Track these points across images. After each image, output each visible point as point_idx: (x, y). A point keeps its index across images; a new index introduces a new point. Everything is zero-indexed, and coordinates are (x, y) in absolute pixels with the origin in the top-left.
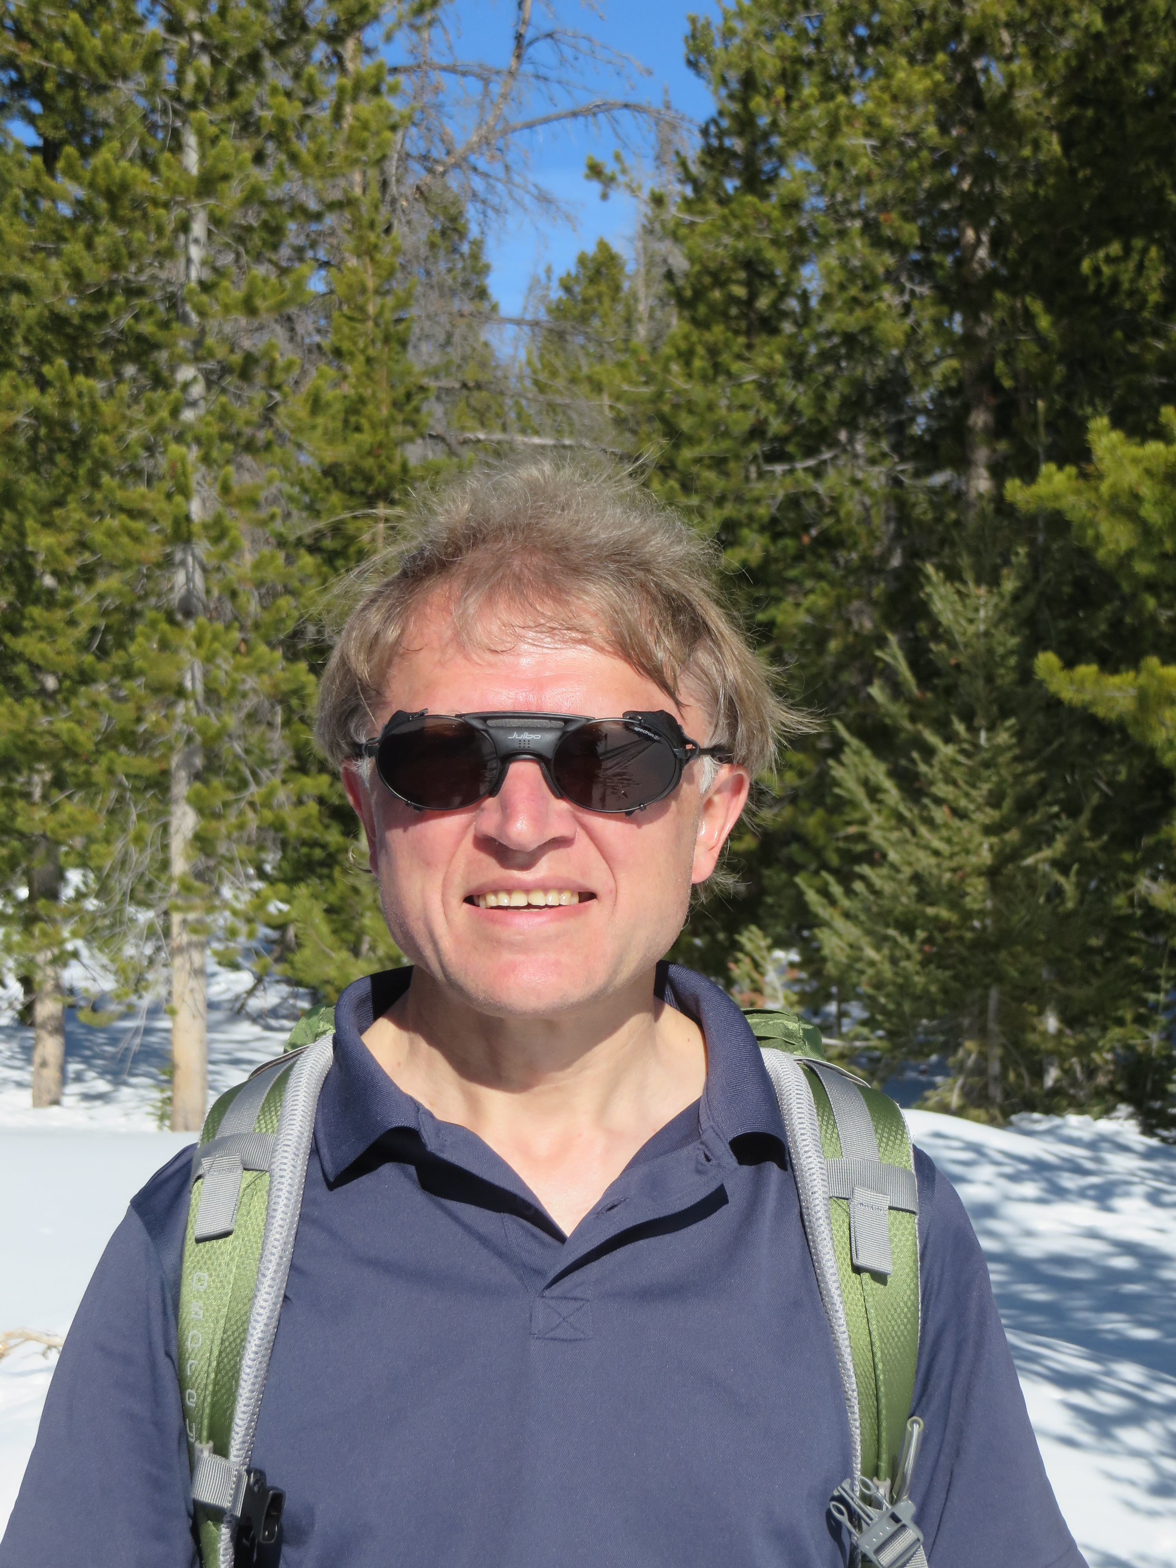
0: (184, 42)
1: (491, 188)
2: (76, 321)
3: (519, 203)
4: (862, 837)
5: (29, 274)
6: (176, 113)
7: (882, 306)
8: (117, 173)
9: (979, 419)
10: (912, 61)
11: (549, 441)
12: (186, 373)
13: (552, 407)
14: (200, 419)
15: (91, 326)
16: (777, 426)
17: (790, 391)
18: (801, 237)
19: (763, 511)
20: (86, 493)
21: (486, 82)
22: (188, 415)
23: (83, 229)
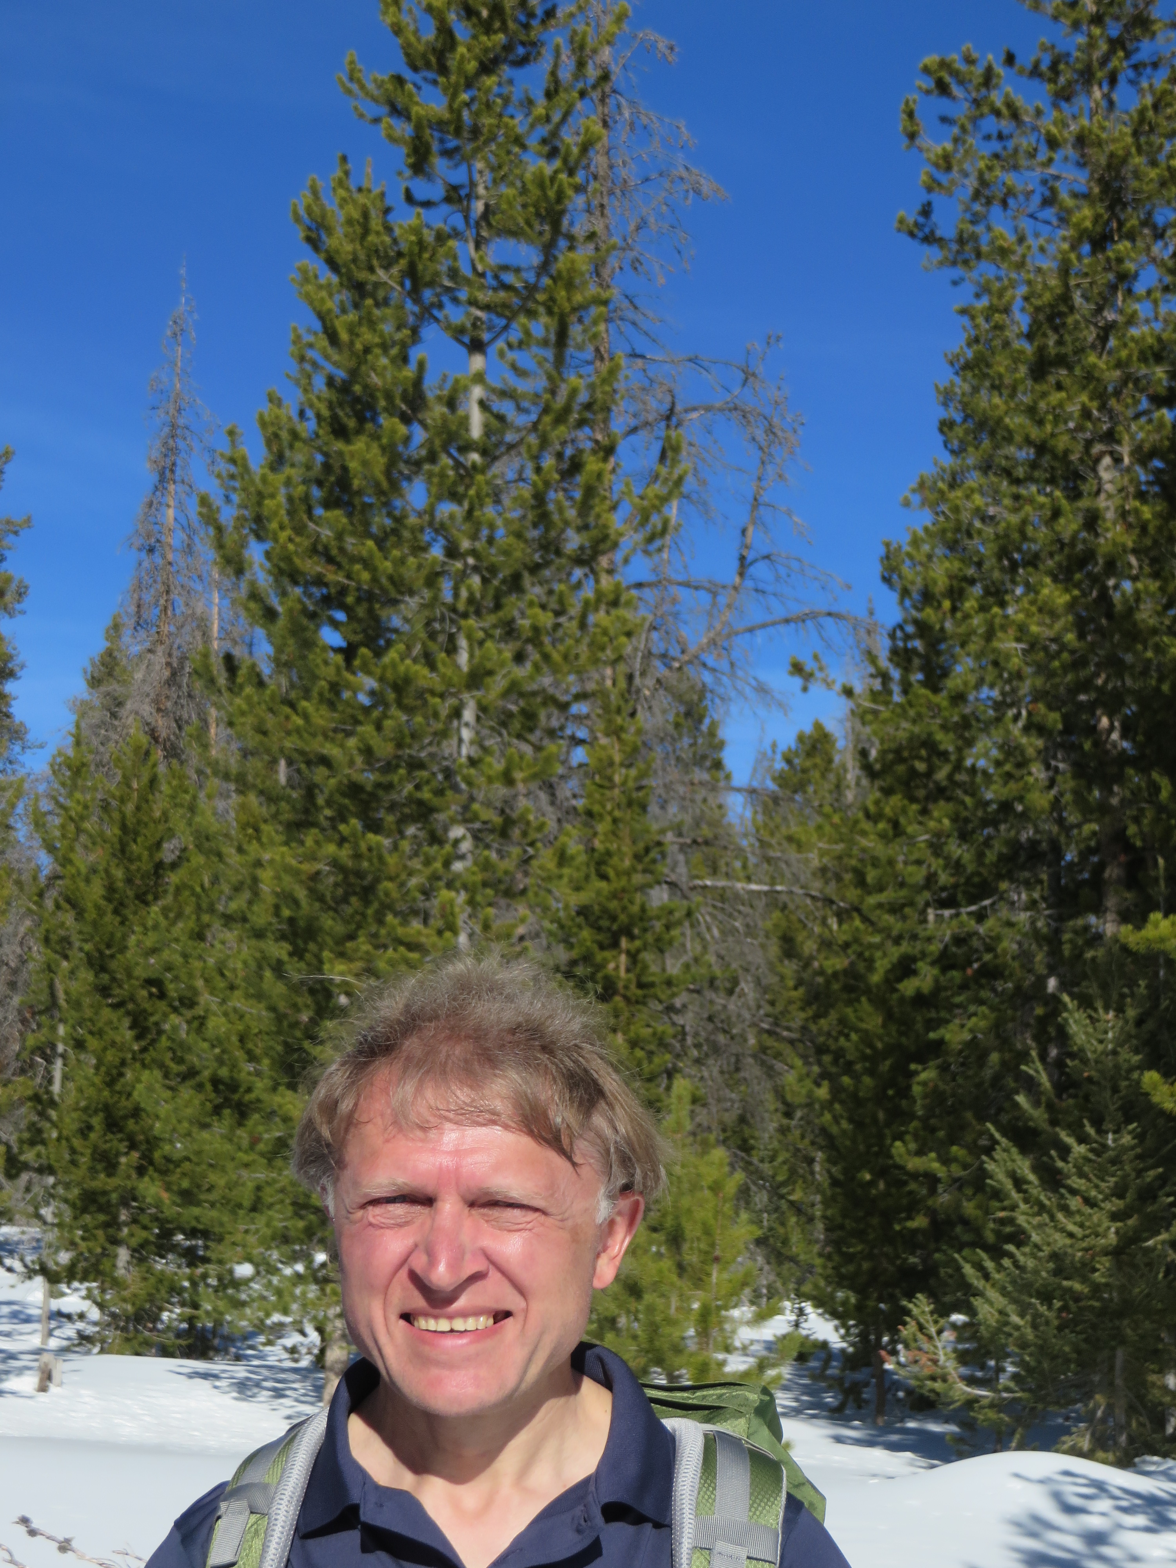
0: (459, 565)
1: (718, 681)
2: (369, 788)
3: (741, 693)
4: (1011, 1221)
5: (332, 750)
6: (452, 621)
7: (1031, 780)
8: (402, 669)
9: (1112, 872)
10: (1055, 579)
11: (765, 888)
12: (457, 832)
13: (768, 860)
14: (467, 869)
15: (381, 793)
16: (944, 878)
17: (956, 849)
18: (965, 723)
19: (935, 948)
20: (373, 929)
21: (715, 594)
22: (458, 866)
23: (376, 714)
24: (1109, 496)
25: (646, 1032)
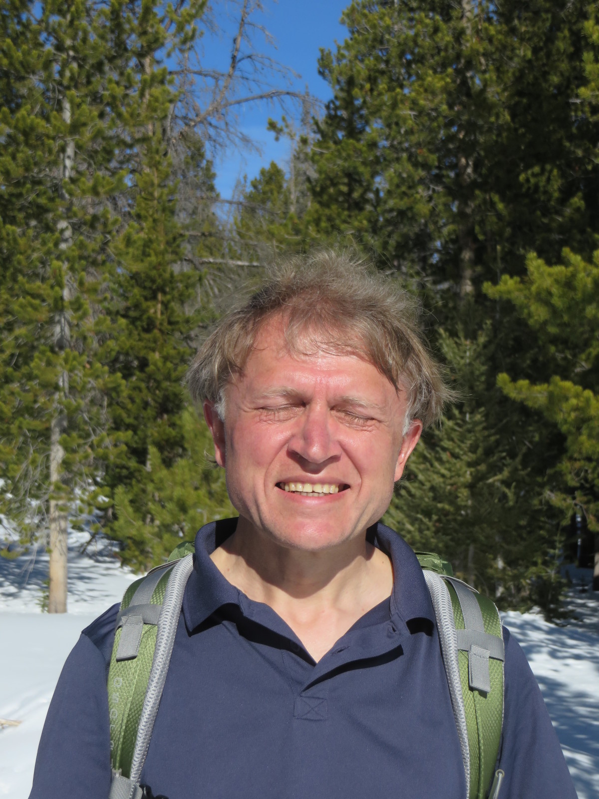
0: (64, 56)
1: (218, 134)
2: (6, 197)
3: (232, 142)
6: (59, 91)
7: (418, 196)
8: (29, 121)
9: (467, 255)
10: (435, 72)
11: (246, 264)
12: (63, 224)
13: (247, 246)
14: (69, 248)
15: (14, 200)
17: (370, 240)
18: (377, 161)
20: (10, 285)
21: (217, 79)
22: (63, 246)
23: (11, 150)
24: (469, 20)
25: (173, 352)
